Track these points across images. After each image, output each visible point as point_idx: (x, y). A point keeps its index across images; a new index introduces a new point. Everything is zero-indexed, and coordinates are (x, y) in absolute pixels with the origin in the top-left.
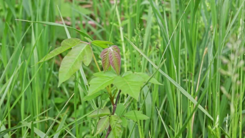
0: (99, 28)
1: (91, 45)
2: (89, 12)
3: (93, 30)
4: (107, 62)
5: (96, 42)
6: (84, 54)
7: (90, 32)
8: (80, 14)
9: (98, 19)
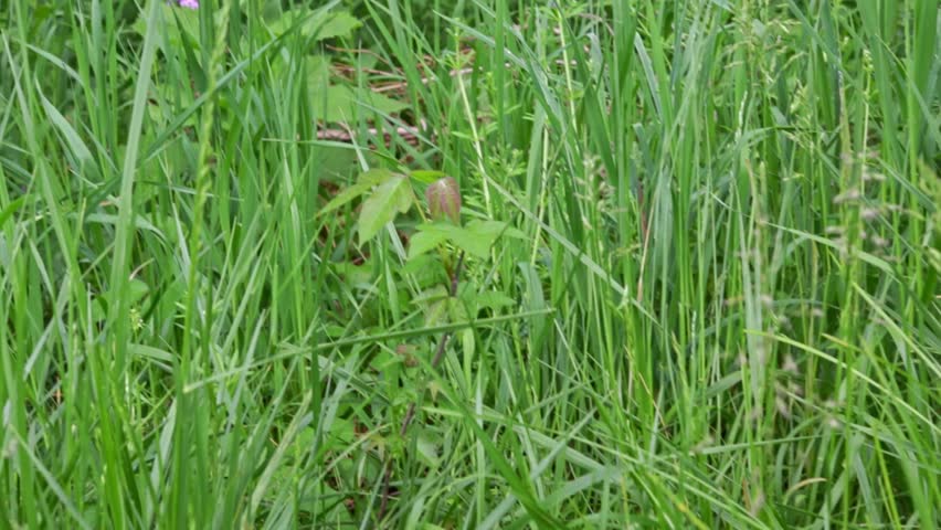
0: (426, 147)
1: (412, 180)
2: (399, 106)
3: (412, 151)
4: (438, 205)
5: (418, 175)
6: (398, 194)
7: (403, 158)
8: (376, 114)
9: (423, 122)
